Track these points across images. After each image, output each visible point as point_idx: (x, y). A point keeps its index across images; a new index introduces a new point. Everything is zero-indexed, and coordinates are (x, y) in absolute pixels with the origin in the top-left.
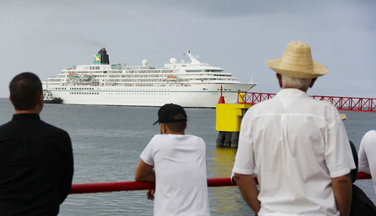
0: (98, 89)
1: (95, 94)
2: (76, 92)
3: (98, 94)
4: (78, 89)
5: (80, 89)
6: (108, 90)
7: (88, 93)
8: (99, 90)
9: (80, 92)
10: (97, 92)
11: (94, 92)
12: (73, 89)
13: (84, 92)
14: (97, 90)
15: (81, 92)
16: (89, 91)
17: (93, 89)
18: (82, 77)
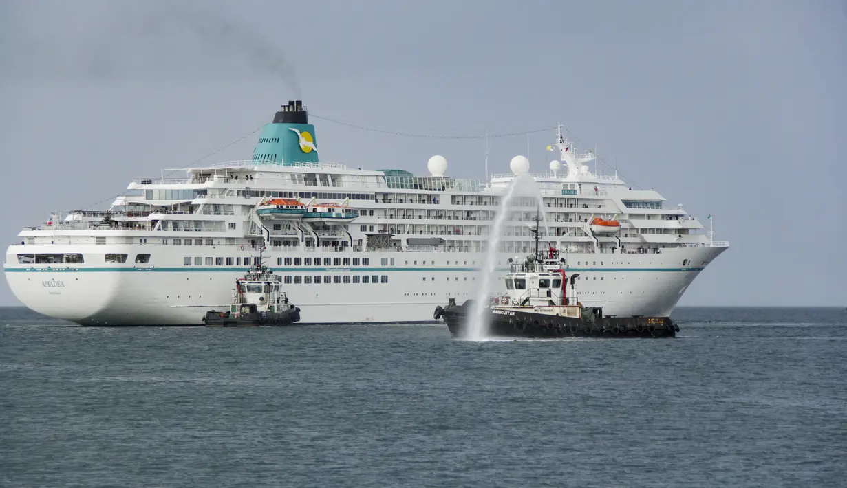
0: (384, 261)
1: (375, 279)
2: (293, 275)
3: (385, 279)
4: (308, 261)
5: (317, 261)
6: (420, 266)
7: (347, 280)
8: (389, 266)
9: (318, 274)
10: (380, 274)
11: (370, 274)
12: (288, 261)
13: (332, 274)
14: (381, 267)
15: (323, 275)
16: (352, 270)
17: (366, 261)
18: (339, 217)
